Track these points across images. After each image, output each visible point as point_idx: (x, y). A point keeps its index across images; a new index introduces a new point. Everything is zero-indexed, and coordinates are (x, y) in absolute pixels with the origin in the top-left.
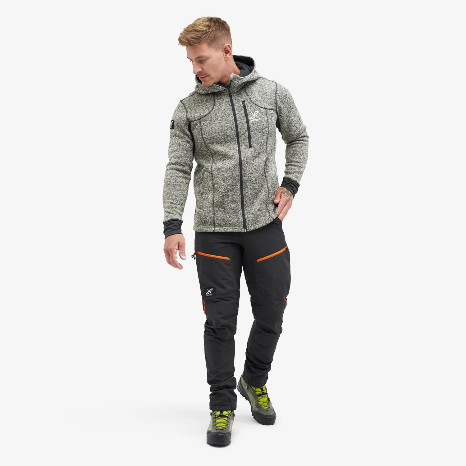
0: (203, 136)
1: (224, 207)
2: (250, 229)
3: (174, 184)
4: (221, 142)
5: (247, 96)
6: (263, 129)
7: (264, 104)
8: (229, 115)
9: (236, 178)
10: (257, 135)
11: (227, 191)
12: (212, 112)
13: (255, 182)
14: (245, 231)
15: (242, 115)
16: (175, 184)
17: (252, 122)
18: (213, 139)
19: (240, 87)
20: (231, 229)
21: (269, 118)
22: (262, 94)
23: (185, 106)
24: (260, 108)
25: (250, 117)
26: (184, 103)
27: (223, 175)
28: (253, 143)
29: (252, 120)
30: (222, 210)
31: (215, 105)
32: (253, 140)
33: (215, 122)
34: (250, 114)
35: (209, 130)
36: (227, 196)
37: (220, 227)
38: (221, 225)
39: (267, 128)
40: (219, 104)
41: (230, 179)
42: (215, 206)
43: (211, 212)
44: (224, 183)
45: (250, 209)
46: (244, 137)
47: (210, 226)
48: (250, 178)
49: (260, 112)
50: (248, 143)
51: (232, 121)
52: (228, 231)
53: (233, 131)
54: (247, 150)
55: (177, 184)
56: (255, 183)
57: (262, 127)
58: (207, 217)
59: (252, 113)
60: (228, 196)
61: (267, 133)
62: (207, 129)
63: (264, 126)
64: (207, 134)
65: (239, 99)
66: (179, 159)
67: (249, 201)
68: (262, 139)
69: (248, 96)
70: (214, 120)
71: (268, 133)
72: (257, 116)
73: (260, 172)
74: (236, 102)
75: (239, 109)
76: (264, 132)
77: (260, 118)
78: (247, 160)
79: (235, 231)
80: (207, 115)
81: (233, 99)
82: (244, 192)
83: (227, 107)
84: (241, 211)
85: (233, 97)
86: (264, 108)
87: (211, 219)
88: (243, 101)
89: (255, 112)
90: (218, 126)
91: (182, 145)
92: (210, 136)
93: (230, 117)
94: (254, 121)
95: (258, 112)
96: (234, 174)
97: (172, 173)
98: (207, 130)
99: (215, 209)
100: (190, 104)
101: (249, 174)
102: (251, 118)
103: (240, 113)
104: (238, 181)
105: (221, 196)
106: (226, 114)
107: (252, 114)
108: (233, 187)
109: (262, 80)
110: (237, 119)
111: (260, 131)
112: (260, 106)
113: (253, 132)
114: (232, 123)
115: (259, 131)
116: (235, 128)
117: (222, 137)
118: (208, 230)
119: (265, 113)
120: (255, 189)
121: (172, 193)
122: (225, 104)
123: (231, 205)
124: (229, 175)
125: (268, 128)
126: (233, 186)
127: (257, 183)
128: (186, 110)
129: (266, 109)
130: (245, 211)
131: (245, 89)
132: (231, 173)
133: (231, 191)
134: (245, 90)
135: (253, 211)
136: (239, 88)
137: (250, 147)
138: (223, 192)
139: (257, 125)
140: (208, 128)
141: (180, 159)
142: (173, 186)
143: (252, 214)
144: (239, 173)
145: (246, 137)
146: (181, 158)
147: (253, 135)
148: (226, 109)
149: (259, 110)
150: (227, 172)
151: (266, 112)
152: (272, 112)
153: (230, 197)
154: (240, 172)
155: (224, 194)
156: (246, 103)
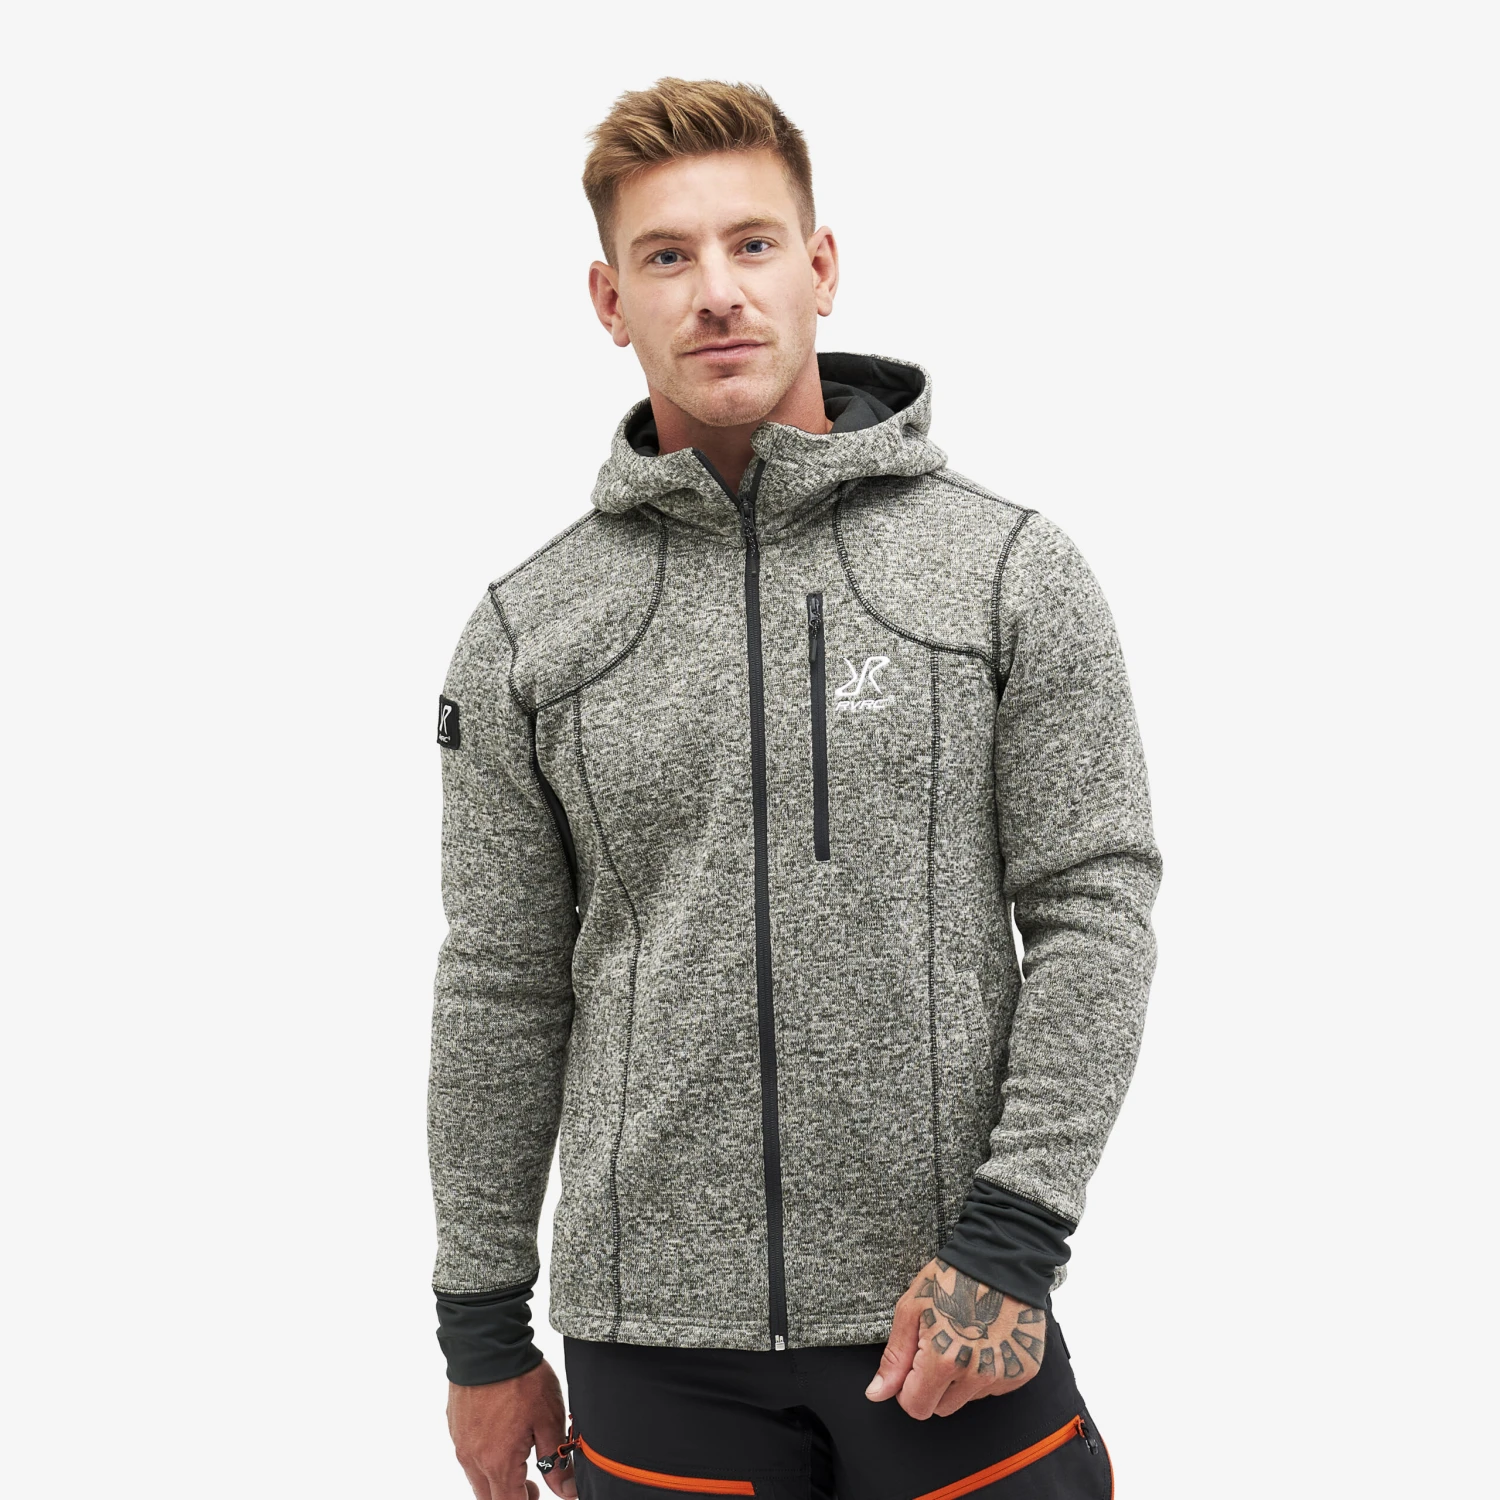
0: (588, 786)
1: (667, 1199)
2: (805, 1335)
3: (482, 1083)
4: (683, 818)
5: (839, 566)
6: (900, 763)
7: (927, 618)
8: (725, 665)
9: (739, 1036)
10: (865, 790)
11: (685, 1112)
12: (639, 649)
13: (850, 1068)
14: (780, 1347)
15: (795, 672)
16: (488, 1087)
17: (844, 715)
18: (639, 801)
19: (809, 511)
20: (698, 1330)
21: (948, 701)
22: (925, 565)
23: (502, 619)
24: (901, 640)
25: (837, 686)
26: (501, 599)
27: (666, 1016)
28: (838, 835)
29: (843, 706)
30: (658, 1216)
31: (657, 603)
32: (840, 815)
33: (648, 707)
34: (839, 666)
35: (615, 752)
36: (687, 1136)
37: (645, 1317)
38: (649, 1306)
39: (929, 760)
40: (681, 600)
41: (703, 1043)
42: (620, 1192)
43: (604, 1227)
44: (670, 1067)
45: (813, 1223)
46: (790, 796)
47: (596, 1307)
48: (821, 1040)
49: (896, 661)
50: (811, 836)
51: (737, 702)
52: (684, 1343)
53: (738, 754)
54: (804, 874)
55: (496, 1081)
56: (846, 1075)
57: (895, 748)
58: (584, 1257)
59: (848, 663)
60: (693, 1138)
61: (928, 785)
62: (608, 744)
63: (912, 743)
64: (609, 774)
65: (796, 577)
66: (492, 931)
67: (810, 1174)
68: (894, 818)
69: (844, 565)
70: (648, 690)
71: (934, 785)
72: (878, 681)
73: (882, 1014)
74: (778, 594)
75: (786, 634)
76: (906, 781)
77: (891, 699)
78: (800, 937)
79: (719, 1345)
80: (615, 665)
81: (762, 576)
82: (782, 1119)
83: (723, 619)
84: (762, 1229)
85: (763, 568)
86: (923, 643)
87: (601, 1265)
88: (814, 595)
89: (867, 664)
90: (662, 726)
91: (499, 854)
92: (624, 787)
93: (731, 677)
94: (853, 710)
95: (885, 661)
96: (725, 1014)
97: (468, 1020)
98: (607, 749)
99: (622, 1212)
100: (530, 603)
101: (815, 1018)
102: (839, 693)
103: (786, 662)
104: (745, 1055)
105: (649, 1139)
106: (709, 656)
107: (852, 669)
108: (720, 1088)
109: (947, 495)
110: (766, 693)
111: (883, 772)
112: (903, 626)
113: (841, 770)
114: (737, 713)
115: (879, 768)
116: (749, 738)
117: (689, 792)
118: (587, 1328)
119: (926, 670)
120: (849, 1105)
121: (474, 1133)
122: (716, 601)
123: (709, 1191)
124: (697, 1019)
125: (936, 757)
126: (719, 1081)
127: (857, 1073)
128: (512, 642)
129: (935, 648)
130: (786, 1233)
131: (834, 525)
132: (709, 1008)
133: (708, 1110)
134: (836, 530)
135: (830, 1237)
136: (803, 517)
137: (823, 854)
138: (661, 1117)
139: (870, 736)
140: (611, 740)
141: (499, 933)
142: (478, 1098)
143: (826, 1250)
144: (755, 1011)
145: (801, 795)
146: (504, 923)
147: (840, 788)
148: (717, 631)
149: (890, 649)
150: (686, 1000)
151: (934, 667)
152: (968, 669)
153: (700, 1144)
154: (759, 1005)
155: (670, 1128)
156: (824, 607)
